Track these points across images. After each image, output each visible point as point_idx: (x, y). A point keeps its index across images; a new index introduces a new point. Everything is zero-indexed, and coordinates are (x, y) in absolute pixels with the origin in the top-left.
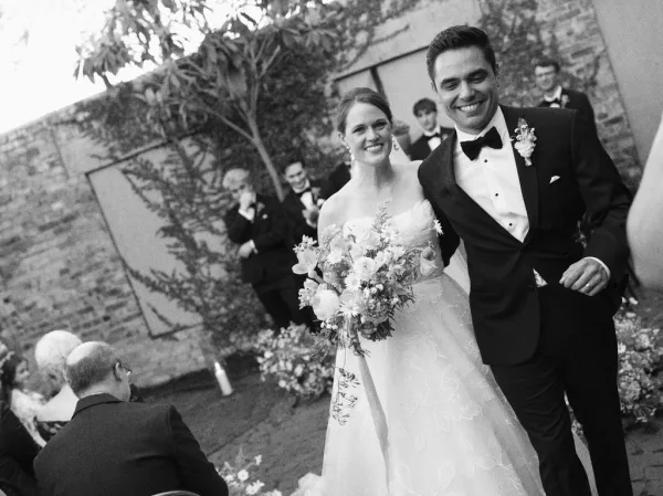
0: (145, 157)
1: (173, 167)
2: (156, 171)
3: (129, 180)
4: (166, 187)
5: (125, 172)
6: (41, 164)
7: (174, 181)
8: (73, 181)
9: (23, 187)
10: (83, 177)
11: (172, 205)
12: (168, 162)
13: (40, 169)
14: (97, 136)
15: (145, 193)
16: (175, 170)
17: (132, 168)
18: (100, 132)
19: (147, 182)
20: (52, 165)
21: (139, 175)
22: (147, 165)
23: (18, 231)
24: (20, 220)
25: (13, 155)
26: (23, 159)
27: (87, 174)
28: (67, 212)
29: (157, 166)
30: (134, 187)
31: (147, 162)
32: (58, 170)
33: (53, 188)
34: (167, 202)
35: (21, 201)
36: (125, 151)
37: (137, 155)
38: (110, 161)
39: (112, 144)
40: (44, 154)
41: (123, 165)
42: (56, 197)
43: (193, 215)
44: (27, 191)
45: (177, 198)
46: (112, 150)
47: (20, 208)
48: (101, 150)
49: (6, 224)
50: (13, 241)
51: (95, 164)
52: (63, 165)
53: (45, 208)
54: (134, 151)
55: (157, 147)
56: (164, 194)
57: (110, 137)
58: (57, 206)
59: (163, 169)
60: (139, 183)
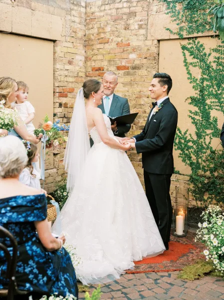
0: (202, 41)
1: (217, 55)
2: (205, 55)
3: (184, 55)
4: (207, 68)
5: (184, 48)
6: (134, 24)
7: (214, 65)
8: (149, 43)
9: (118, 36)
10: (156, 42)
11: (205, 83)
12: (216, 50)
13: (132, 27)
14: (175, 15)
15: (191, 67)
16: (218, 58)
17: (189, 46)
18: (179, 13)
19: (196, 60)
20: (140, 27)
21: (192, 53)
22: (200, 48)
23: (105, 64)
24: (108, 57)
25: (120, 11)
26: (125, 17)
27: (159, 41)
28: (137, 62)
29: (207, 51)
30: (185, 61)
31: (202, 46)
32: (142, 31)
33: (134, 43)
34: (203, 80)
35: (113, 45)
36: (189, 33)
37: (196, 38)
38: (178, 37)
39: (183, 24)
40: (138, 18)
41: (185, 42)
42: (134, 50)
43: (216, 96)
44: (119, 40)
45: (211, 78)
46: (181, 29)
47: (112, 49)
48: (174, 27)
49: (100, 57)
50: (99, 69)
51: (167, 35)
52: (147, 31)
53: (125, 56)
54: (195, 35)
55: (212, 36)
56: (203, 73)
57: (184, 18)
58: (133, 56)
59: (210, 55)
60: (190, 59)
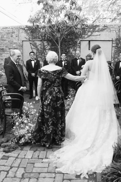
0: (36, 42)
1: (41, 46)
2: (37, 46)
3: (31, 46)
4: (38, 50)
5: (31, 43)
6: (14, 35)
7: (40, 49)
8: (19, 41)
9: (9, 39)
10: (22, 41)
11: (38, 54)
12: (40, 45)
13: (14, 36)
14: (28, 34)
15: (33, 49)
16: (41, 47)
17: (32, 43)
18: (29, 33)
19: (34, 47)
20: (16, 36)
21: (33, 45)
22: (35, 44)
23: (4, 47)
24: (5, 45)
25: (9, 31)
26: (11, 33)
27: (23, 41)
28: (16, 47)
29: (38, 45)
30: (31, 47)
31: (36, 43)
32: (17, 38)
33: (15, 41)
34: (37, 53)
35: (7, 41)
36: (32, 39)
37: (34, 41)
38: (29, 40)
39: (30, 37)
40: (16, 34)
41: (31, 42)
42: (15, 43)
43: (41, 58)
44: (9, 40)
45: (39, 53)
46: (30, 38)
47: (6, 43)
48: (27, 37)
49: (2, 45)
50: (2, 49)
51: (25, 39)
52: (19, 38)
53: (12, 45)
54: (34, 40)
55: (39, 41)
56: (37, 51)
57: (30, 35)
58: (14, 45)
59: (38, 46)
60: (33, 47)
